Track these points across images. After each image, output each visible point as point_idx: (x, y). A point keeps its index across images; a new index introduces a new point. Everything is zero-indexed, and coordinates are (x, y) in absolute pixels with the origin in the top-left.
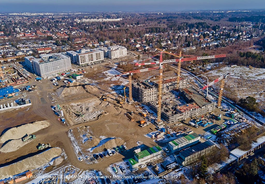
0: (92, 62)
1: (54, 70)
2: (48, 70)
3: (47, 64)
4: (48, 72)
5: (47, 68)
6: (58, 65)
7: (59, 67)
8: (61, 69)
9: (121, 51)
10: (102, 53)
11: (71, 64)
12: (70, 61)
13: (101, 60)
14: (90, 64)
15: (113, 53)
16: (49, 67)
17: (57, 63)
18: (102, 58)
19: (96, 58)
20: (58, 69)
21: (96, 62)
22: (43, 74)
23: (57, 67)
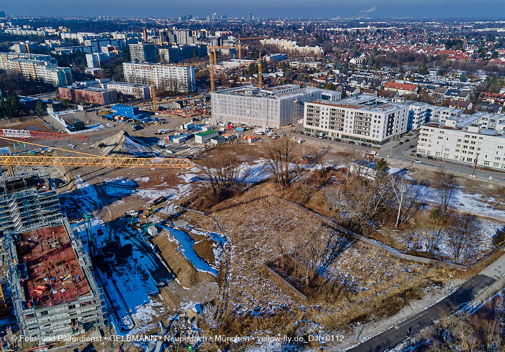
0: (341, 133)
1: (237, 114)
2: (226, 108)
3: (225, 97)
4: (226, 113)
5: (226, 105)
6: (248, 107)
7: (248, 112)
8: (255, 118)
9: (470, 139)
10: (377, 119)
11: (279, 117)
12: (279, 109)
13: (370, 138)
14: (330, 135)
15: (425, 132)
16: (229, 105)
17: (246, 102)
18: (376, 134)
19: (352, 125)
20: (248, 115)
21: (351, 138)
22: (216, 114)
23: (245, 111)
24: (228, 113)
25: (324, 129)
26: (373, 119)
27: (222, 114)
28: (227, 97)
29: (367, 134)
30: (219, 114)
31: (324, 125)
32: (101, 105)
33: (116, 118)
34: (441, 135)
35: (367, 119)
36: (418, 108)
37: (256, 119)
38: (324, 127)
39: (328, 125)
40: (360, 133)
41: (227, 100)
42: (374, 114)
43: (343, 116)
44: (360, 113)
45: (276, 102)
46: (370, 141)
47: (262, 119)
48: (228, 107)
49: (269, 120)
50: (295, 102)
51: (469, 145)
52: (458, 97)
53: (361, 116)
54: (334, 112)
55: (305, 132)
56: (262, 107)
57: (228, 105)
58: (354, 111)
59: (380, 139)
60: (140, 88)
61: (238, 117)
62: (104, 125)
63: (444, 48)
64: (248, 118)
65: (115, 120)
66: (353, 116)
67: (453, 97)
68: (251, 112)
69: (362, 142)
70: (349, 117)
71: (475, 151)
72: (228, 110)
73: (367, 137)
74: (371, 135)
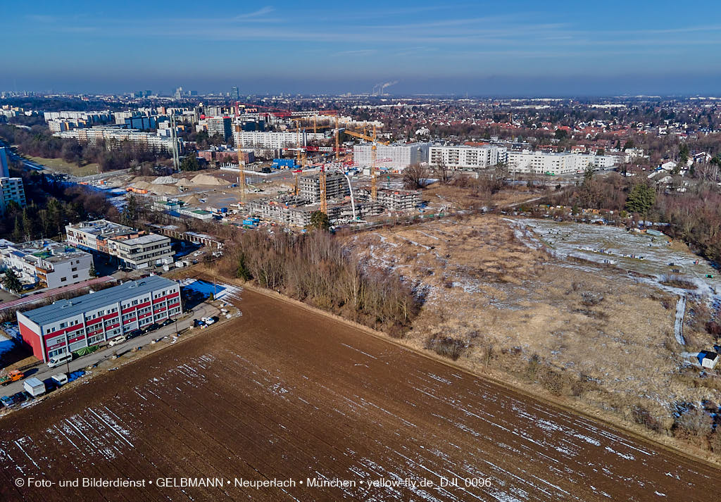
0: (457, 165)
6: (385, 154)
9: (538, 159)
10: (482, 153)
12: (409, 154)
13: (478, 166)
15: (512, 158)
18: (481, 163)
19: (465, 159)
21: (464, 168)
24: (367, 160)
25: (445, 164)
26: (479, 153)
27: (362, 162)
28: (367, 148)
29: (475, 164)
30: (360, 162)
31: (445, 162)
33: (282, 167)
34: (522, 158)
35: (474, 154)
36: (502, 149)
39: (447, 161)
40: (469, 164)
41: (367, 150)
42: (479, 149)
43: (458, 154)
45: (407, 149)
46: (478, 168)
47: (397, 162)
48: (367, 156)
49: (402, 162)
50: (418, 149)
51: (538, 162)
53: (470, 152)
54: (451, 151)
57: (367, 154)
58: (465, 150)
63: (493, 122)
65: (282, 169)
66: (465, 153)
70: (463, 154)
71: (541, 166)
72: (367, 158)
73: (475, 166)
74: (478, 164)
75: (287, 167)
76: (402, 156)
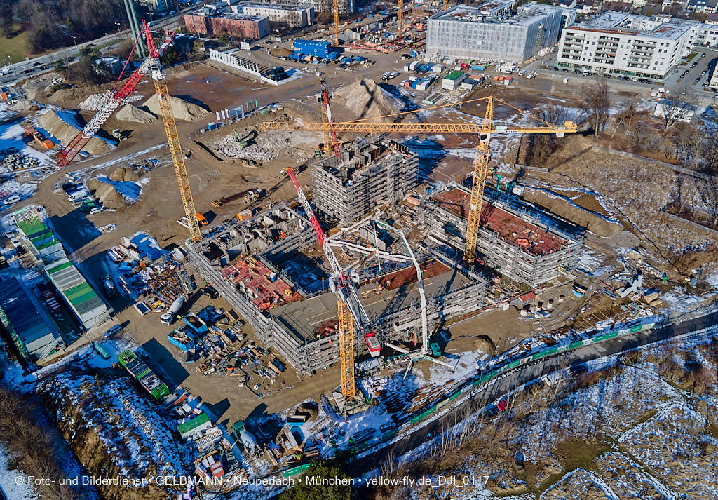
0: (609, 66)
1: (464, 46)
2: (447, 40)
3: (448, 25)
5: (448, 35)
6: (480, 37)
7: (480, 43)
11: (524, 49)
12: (524, 38)
13: (650, 71)
14: (593, 70)
16: (453, 35)
17: (479, 30)
18: (658, 66)
19: (628, 56)
20: (479, 47)
21: (623, 72)
22: (432, 47)
23: (475, 42)
24: (449, 45)
25: (586, 63)
26: (658, 47)
27: (441, 48)
28: (451, 25)
29: (645, 66)
30: (436, 48)
31: (587, 57)
32: (256, 40)
33: (307, 58)
35: (647, 48)
37: (491, 52)
38: (587, 60)
39: (592, 58)
40: (634, 65)
41: (451, 28)
42: (659, 41)
43: (615, 45)
44: (639, 41)
45: (522, 30)
46: (648, 76)
47: (499, 53)
48: (450, 38)
49: (509, 53)
50: (540, 27)
52: (706, 8)
53: (641, 44)
54: (602, 40)
55: (561, 68)
56: (501, 36)
57: (450, 35)
59: (663, 73)
60: (296, 12)
61: (464, 50)
62: (300, 69)
64: (478, 51)
65: (307, 62)
66: (631, 44)
67: (699, 7)
68: (483, 43)
69: (638, 77)
70: (625, 47)
72: (450, 42)
73: (644, 71)
74: (651, 68)
75: (314, 59)
76: (510, 42)
